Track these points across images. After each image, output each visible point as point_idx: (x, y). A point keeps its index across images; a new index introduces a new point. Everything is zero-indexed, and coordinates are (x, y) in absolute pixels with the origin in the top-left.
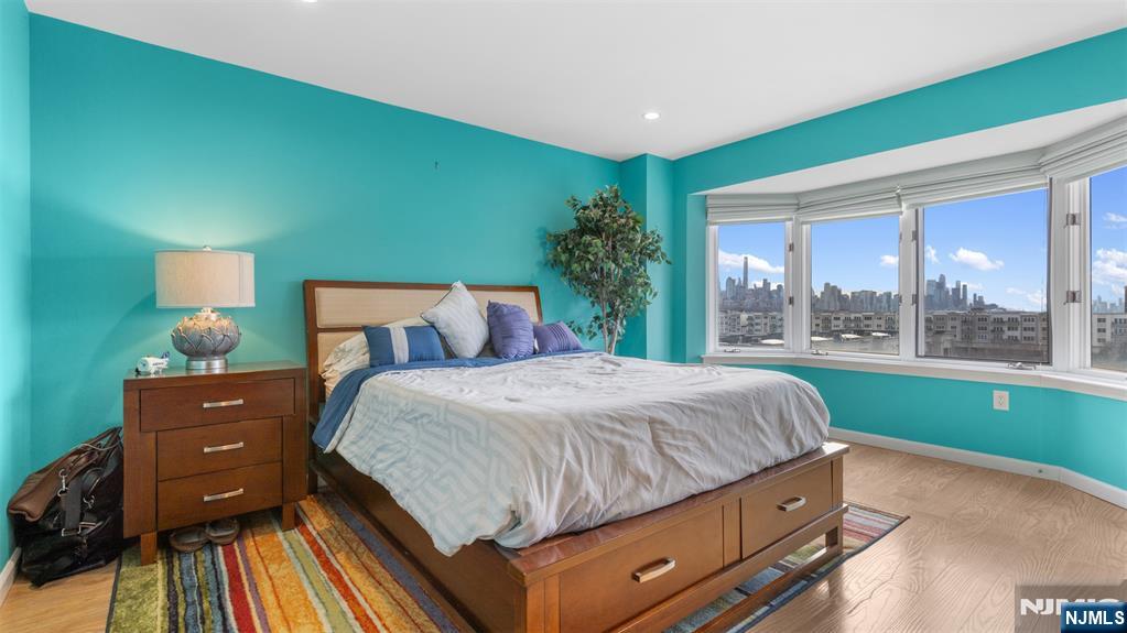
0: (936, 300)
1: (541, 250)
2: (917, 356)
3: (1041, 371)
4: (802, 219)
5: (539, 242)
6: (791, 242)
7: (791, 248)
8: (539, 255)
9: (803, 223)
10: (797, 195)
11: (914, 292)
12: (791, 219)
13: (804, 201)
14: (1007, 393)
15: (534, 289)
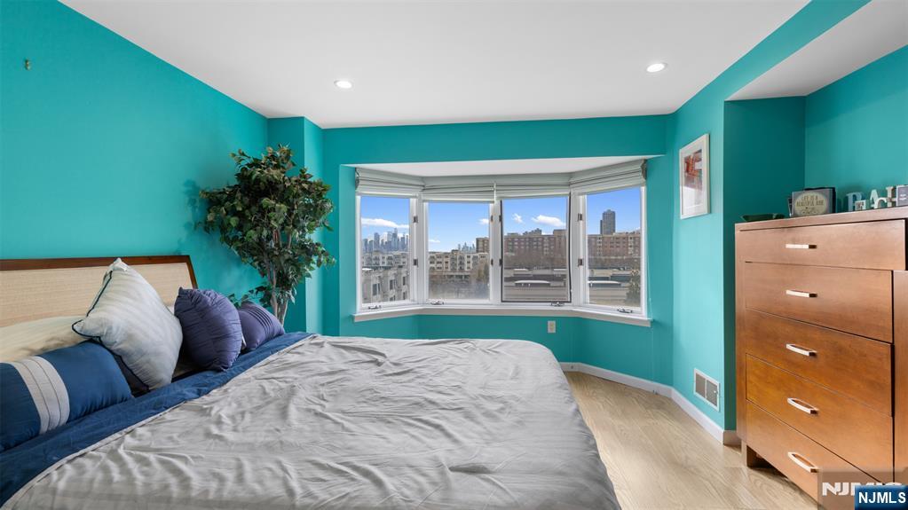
0: (393, 244)
1: (190, 208)
2: (502, 301)
3: (566, 307)
4: (423, 198)
5: (187, 199)
6: (415, 215)
7: (415, 220)
8: (187, 215)
9: (424, 201)
10: (423, 178)
11: (500, 257)
12: (415, 197)
13: (429, 184)
14: (554, 322)
15: (184, 259)
